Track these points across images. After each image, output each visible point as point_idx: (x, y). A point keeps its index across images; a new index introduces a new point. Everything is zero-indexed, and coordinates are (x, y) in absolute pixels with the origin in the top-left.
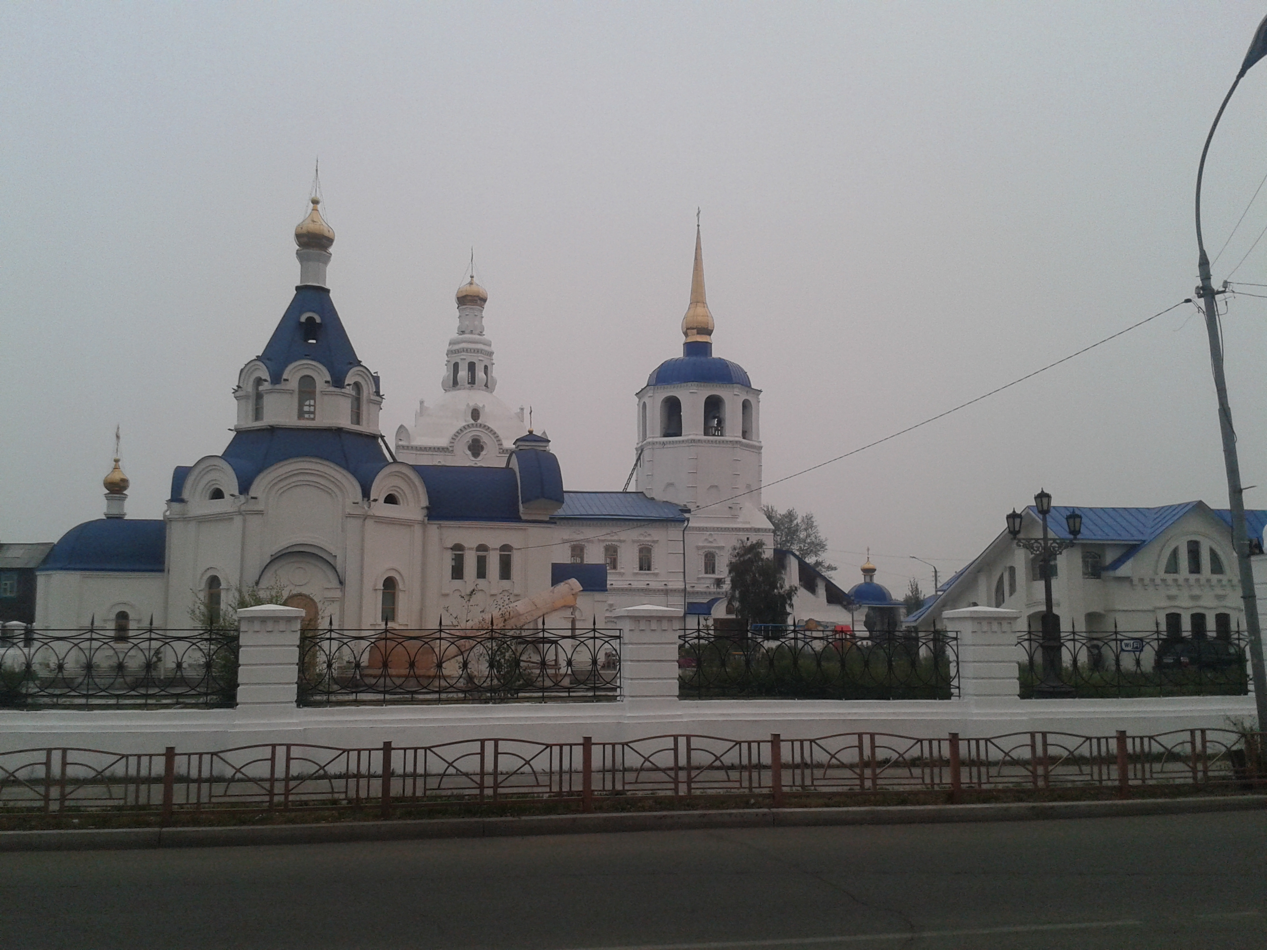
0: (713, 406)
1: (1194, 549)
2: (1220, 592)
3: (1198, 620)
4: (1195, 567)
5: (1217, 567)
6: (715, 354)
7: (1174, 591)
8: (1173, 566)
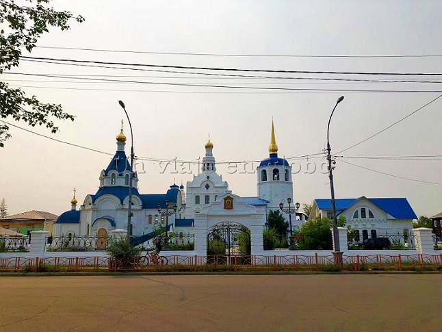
0: (276, 172)
1: (363, 211)
2: (372, 223)
3: (365, 232)
4: (364, 216)
5: (371, 215)
6: (279, 157)
7: (357, 223)
8: (356, 216)
